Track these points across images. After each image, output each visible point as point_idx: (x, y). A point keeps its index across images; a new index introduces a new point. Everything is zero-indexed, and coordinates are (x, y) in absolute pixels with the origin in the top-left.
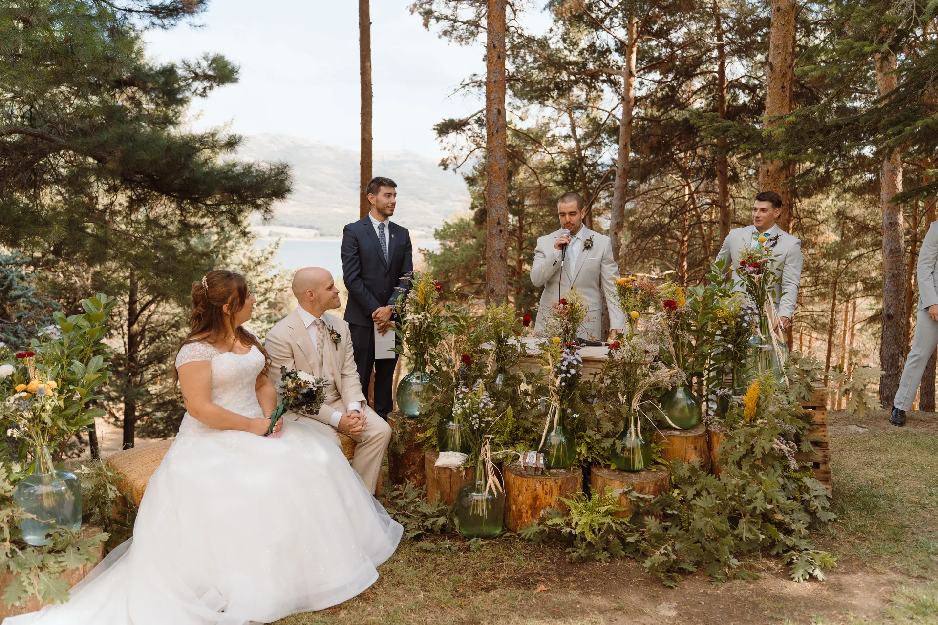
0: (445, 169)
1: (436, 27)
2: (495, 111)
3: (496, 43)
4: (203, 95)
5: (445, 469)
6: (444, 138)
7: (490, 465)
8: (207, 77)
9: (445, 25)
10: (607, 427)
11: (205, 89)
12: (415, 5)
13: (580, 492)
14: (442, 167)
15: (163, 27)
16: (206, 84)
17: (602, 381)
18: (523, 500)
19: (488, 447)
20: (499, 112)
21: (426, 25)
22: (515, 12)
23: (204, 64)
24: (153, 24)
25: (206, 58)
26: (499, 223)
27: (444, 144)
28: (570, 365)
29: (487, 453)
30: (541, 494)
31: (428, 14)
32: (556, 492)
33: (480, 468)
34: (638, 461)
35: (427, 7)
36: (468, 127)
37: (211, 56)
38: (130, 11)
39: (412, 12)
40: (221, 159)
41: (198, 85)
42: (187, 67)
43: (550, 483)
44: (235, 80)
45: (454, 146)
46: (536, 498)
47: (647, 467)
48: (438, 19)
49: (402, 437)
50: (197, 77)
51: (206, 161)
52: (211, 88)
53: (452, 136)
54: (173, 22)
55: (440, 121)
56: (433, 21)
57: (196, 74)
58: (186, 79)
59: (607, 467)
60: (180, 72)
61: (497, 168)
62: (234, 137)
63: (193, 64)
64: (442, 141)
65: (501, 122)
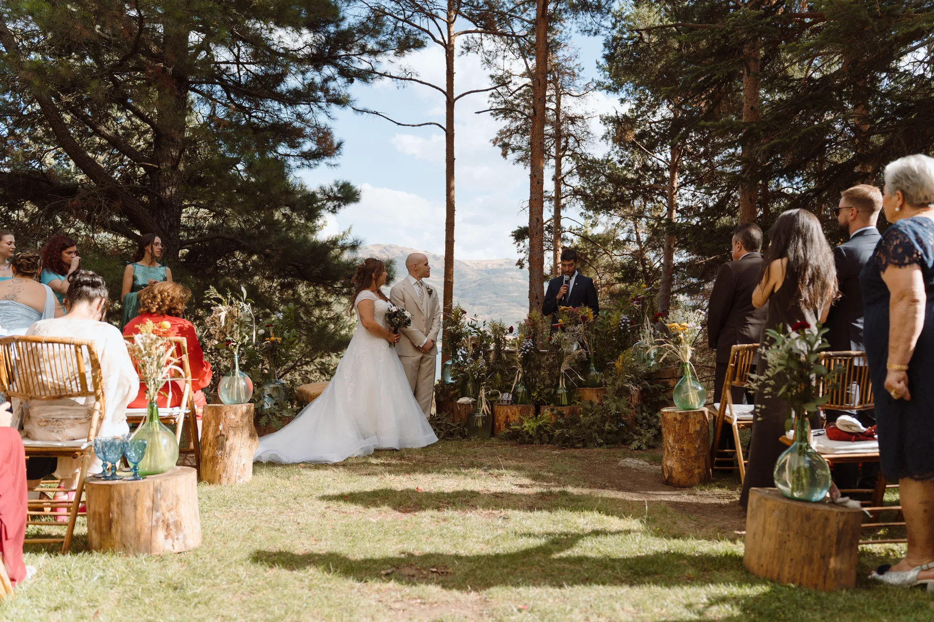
0: (521, 268)
1: (512, 156)
2: (535, 220)
3: (536, 174)
4: (334, 211)
5: (462, 405)
6: (522, 244)
7: (484, 399)
8: (336, 198)
9: (519, 154)
10: (548, 382)
11: (335, 207)
12: (497, 139)
13: (531, 415)
14: (519, 266)
15: (309, 166)
16: (336, 203)
17: (547, 359)
18: (501, 418)
19: (483, 390)
20: (538, 220)
21: (505, 155)
22: (578, 141)
23: (335, 189)
24: (303, 164)
25: (336, 185)
26: (537, 298)
27: (521, 247)
28: (527, 348)
29: (483, 393)
30: (510, 414)
31: (505, 146)
32: (518, 414)
33: (479, 401)
34: (565, 401)
35: (506, 140)
37: (340, 183)
38: (289, 155)
39: (495, 143)
40: (347, 256)
41: (330, 204)
42: (323, 190)
43: (515, 408)
44: (357, 200)
46: (507, 417)
47: (569, 404)
48: (513, 150)
49: (442, 393)
50: (329, 199)
51: (337, 257)
52: (339, 206)
54: (316, 162)
55: (516, 229)
56: (510, 152)
57: (329, 196)
58: (322, 200)
59: (549, 404)
60: (319, 196)
61: (536, 259)
62: (356, 241)
63: (327, 188)
64: (519, 245)
65: (539, 227)
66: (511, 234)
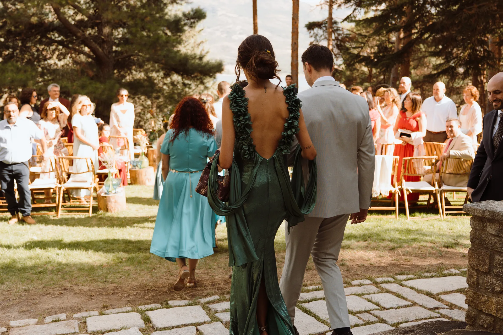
2: (294, 43)
3: (295, 18)
4: (191, 26)
6: (312, 32)
11: (192, 23)
20: (295, 43)
25: (192, 11)
36: (324, 25)
37: (195, 10)
41: (189, 22)
45: (317, 35)
53: (316, 30)
55: (307, 23)
57: (188, 17)
60: (182, 18)
63: (187, 13)
64: (310, 33)
65: (296, 47)
66: (304, 26)
